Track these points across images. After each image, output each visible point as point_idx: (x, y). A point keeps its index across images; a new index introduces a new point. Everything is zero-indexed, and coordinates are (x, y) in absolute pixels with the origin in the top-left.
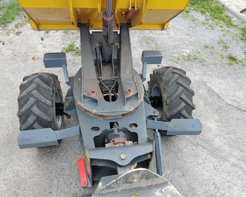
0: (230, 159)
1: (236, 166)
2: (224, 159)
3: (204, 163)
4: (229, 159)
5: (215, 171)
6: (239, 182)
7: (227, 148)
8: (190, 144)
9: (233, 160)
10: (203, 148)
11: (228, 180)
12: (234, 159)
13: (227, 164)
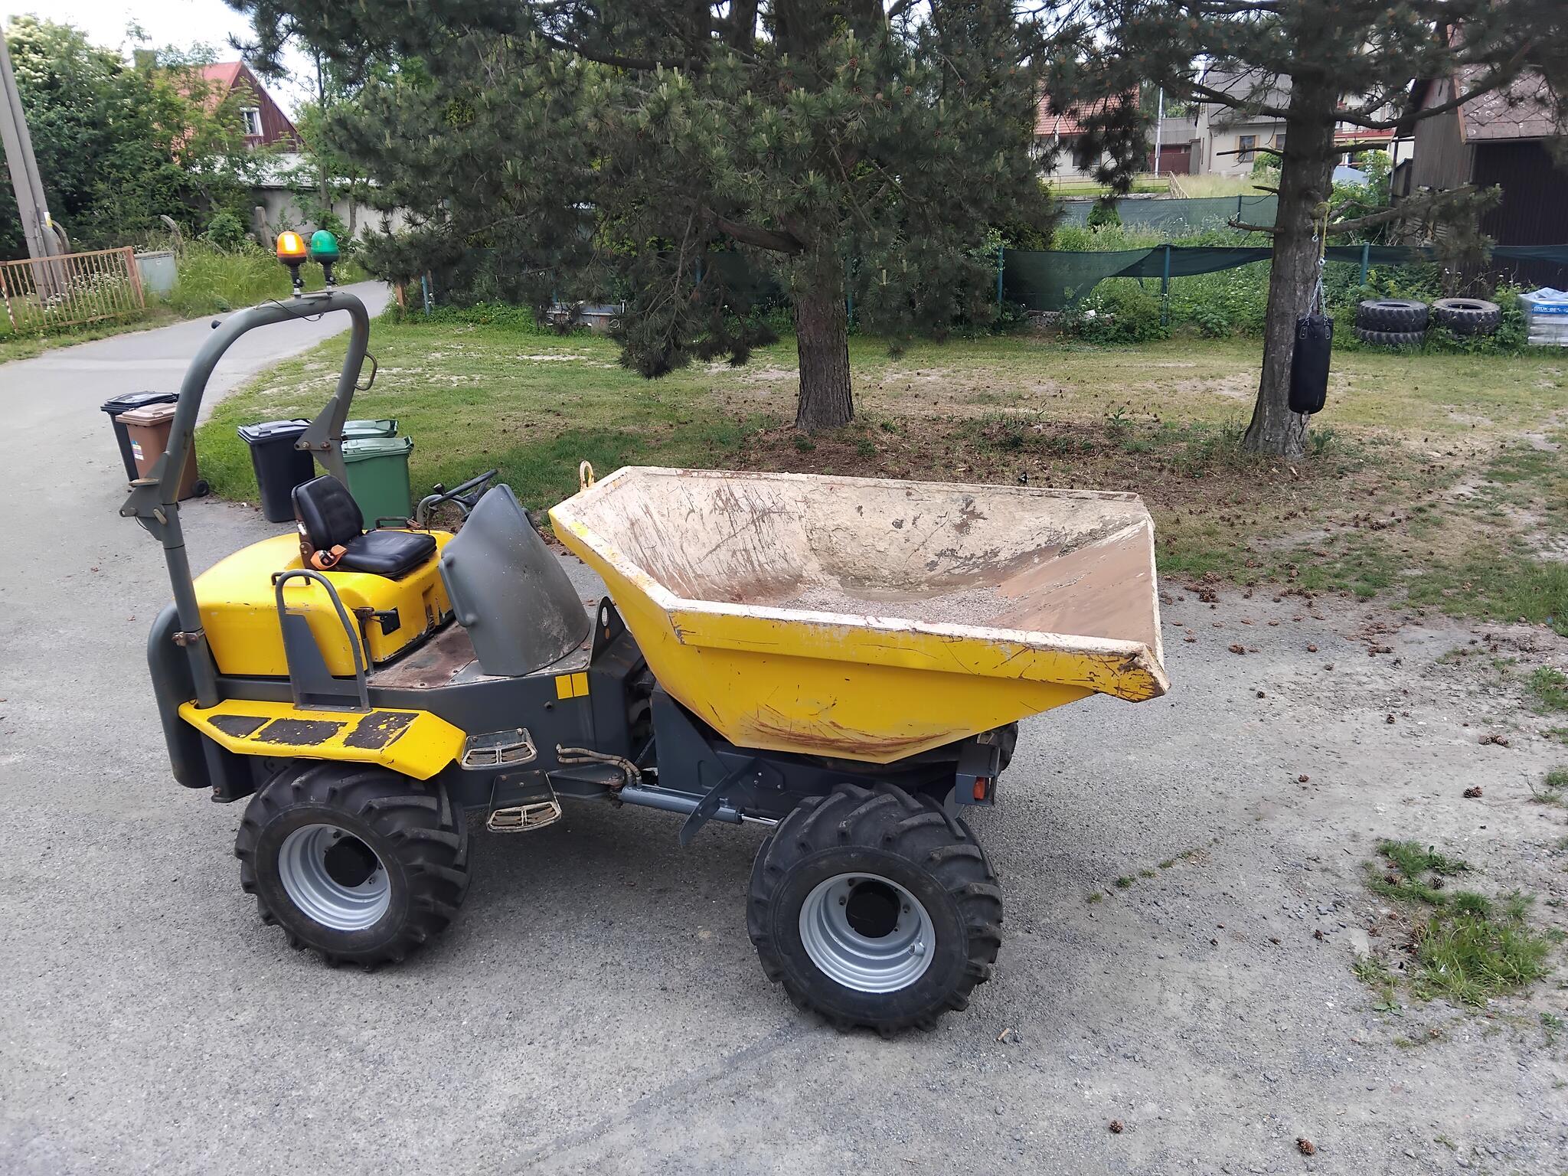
0: (631, 1129)
1: (600, 1131)
2: (641, 1110)
3: (665, 1050)
4: (632, 1125)
5: (622, 1064)
6: (553, 1106)
7: (670, 1145)
8: (745, 1046)
9: (620, 1137)
10: (712, 1074)
11: (579, 1080)
12: (623, 1143)
13: (622, 1110)
